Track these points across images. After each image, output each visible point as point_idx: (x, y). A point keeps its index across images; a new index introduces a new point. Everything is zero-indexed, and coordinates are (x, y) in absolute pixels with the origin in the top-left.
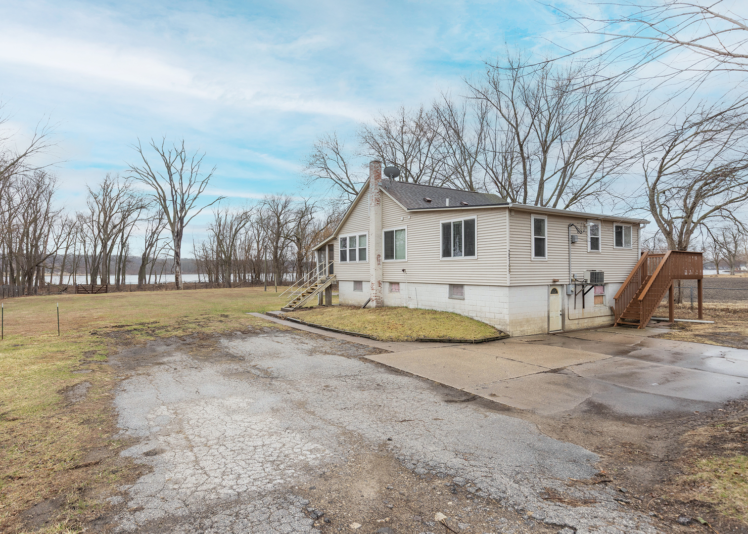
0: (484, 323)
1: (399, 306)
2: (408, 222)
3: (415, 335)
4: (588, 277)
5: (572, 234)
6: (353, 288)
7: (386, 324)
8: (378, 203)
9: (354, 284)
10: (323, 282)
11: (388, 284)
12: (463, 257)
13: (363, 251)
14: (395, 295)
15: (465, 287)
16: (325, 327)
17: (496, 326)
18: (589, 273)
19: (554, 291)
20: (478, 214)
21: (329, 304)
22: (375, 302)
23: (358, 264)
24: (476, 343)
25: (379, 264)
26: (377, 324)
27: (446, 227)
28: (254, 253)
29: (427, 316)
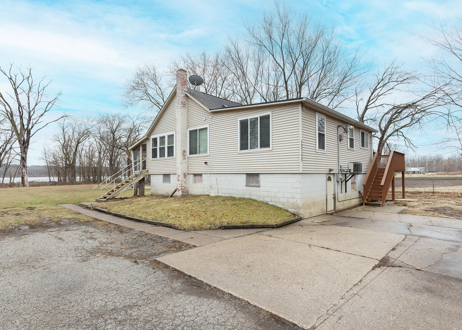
0: (278, 207)
1: (202, 194)
2: (210, 122)
3: (218, 223)
4: (351, 167)
5: (340, 134)
6: (162, 181)
7: (189, 211)
8: (184, 105)
9: (163, 177)
10: (136, 176)
11: (192, 176)
12: (259, 149)
13: (171, 149)
14: (199, 185)
15: (261, 176)
16: (129, 216)
17: (289, 210)
18: (353, 164)
19: (329, 179)
20: (272, 110)
21: (142, 195)
22: (180, 191)
23: (166, 159)
24: (278, 227)
25: (184, 159)
26: (181, 212)
27: (244, 124)
28: (96, 160)
29: (228, 203)
